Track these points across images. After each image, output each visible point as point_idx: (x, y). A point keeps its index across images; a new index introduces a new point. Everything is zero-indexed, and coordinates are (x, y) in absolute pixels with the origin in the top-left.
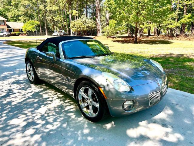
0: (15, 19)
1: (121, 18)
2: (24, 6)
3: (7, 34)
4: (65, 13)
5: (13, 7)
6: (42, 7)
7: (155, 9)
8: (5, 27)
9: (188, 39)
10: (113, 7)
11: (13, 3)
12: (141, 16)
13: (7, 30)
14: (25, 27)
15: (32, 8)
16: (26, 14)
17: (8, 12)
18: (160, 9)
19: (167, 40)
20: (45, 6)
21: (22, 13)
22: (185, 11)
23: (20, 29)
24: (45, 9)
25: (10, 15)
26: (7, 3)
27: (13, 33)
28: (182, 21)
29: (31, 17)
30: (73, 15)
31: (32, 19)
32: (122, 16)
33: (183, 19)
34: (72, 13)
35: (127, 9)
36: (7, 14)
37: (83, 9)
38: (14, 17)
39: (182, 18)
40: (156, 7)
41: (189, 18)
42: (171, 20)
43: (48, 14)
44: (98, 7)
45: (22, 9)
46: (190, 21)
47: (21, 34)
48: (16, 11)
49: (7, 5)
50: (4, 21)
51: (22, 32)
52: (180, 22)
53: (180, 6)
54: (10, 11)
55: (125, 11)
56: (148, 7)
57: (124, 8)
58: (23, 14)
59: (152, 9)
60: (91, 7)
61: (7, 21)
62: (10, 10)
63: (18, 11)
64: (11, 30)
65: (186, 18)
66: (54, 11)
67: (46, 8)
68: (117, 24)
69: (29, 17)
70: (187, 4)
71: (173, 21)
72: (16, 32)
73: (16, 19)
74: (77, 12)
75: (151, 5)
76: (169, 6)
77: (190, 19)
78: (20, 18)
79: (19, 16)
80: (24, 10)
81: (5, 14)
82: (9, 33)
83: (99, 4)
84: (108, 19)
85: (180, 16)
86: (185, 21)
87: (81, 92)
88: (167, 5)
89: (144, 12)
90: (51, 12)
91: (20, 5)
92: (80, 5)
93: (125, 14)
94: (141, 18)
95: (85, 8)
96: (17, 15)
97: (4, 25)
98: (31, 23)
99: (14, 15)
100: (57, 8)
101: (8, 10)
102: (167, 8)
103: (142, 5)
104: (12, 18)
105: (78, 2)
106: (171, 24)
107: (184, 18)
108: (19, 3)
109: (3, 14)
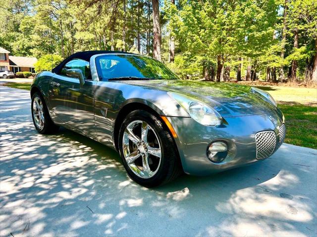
0: (23, 52)
1: (194, 47)
2: (40, 33)
3: (8, 75)
4: (104, 45)
5: (22, 35)
6: (67, 35)
7: (250, 34)
8: (7, 64)
9: (303, 86)
10: (182, 30)
11: (21, 28)
12: (226, 45)
13: (9, 68)
14: (39, 65)
15: (52, 37)
16: (42, 45)
17: (13, 42)
18: (258, 35)
19: (268, 86)
20: (73, 34)
21: (36, 43)
22: (296, 43)
23: (30, 68)
24: (72, 38)
25: (15, 46)
26: (13, 27)
27: (18, 73)
28: (291, 57)
29: (51, 50)
30: (117, 47)
31: (51, 52)
32: (196, 45)
33: (293, 54)
34: (116, 44)
35: (204, 34)
36: (11, 44)
37: (133, 38)
38: (22, 49)
39: (290, 54)
40: (250, 31)
41: (302, 53)
42: (273, 55)
43: (76, 45)
44: (158, 33)
45: (35, 37)
46: (305, 57)
47: (31, 75)
48: (26, 40)
49: (12, 31)
50: (5, 54)
51: (34, 72)
52: (287, 58)
53: (289, 32)
54: (16, 41)
55: (201, 37)
56: (239, 31)
57: (199, 32)
58: (38, 46)
59: (244, 34)
60: (146, 37)
61: (10, 55)
62: (17, 38)
63: (30, 40)
64: (16, 68)
65: (298, 53)
66: (87, 41)
67: (75, 36)
68: (187, 60)
69: (47, 49)
70: (300, 29)
71: (277, 57)
72: (25, 73)
73: (26, 51)
74: (124, 43)
75: (242, 27)
76: (271, 30)
77: (304, 55)
78: (31, 51)
79: (30, 48)
80: (40, 39)
81: (7, 45)
82: (12, 74)
83: (159, 28)
84: (173, 52)
85: (288, 50)
86: (296, 57)
87: (128, 132)
88: (269, 28)
89: (232, 39)
90: (81, 43)
91: (33, 32)
92: (129, 32)
93: (200, 41)
94: (227, 48)
95: (137, 38)
96: (26, 46)
97: (6, 60)
98: (49, 59)
99: (23, 46)
100: (92, 36)
101: (13, 39)
102: (268, 32)
103: (228, 27)
104: (19, 50)
105: (126, 27)
106: (274, 61)
107: (295, 53)
108: (32, 28)
109: (4, 44)
